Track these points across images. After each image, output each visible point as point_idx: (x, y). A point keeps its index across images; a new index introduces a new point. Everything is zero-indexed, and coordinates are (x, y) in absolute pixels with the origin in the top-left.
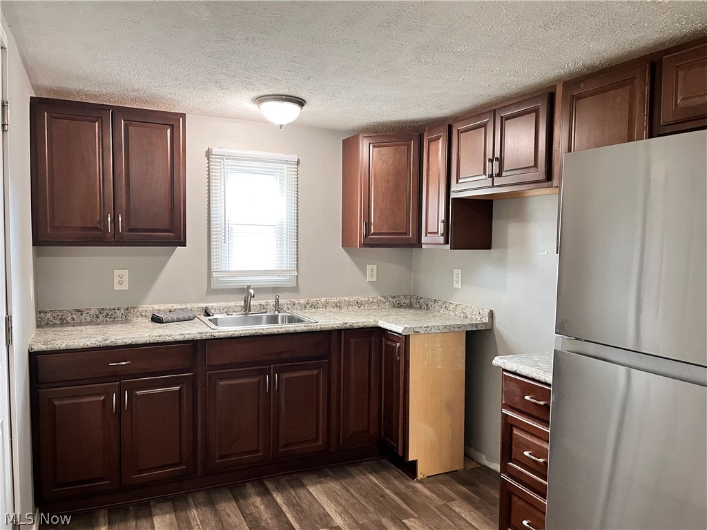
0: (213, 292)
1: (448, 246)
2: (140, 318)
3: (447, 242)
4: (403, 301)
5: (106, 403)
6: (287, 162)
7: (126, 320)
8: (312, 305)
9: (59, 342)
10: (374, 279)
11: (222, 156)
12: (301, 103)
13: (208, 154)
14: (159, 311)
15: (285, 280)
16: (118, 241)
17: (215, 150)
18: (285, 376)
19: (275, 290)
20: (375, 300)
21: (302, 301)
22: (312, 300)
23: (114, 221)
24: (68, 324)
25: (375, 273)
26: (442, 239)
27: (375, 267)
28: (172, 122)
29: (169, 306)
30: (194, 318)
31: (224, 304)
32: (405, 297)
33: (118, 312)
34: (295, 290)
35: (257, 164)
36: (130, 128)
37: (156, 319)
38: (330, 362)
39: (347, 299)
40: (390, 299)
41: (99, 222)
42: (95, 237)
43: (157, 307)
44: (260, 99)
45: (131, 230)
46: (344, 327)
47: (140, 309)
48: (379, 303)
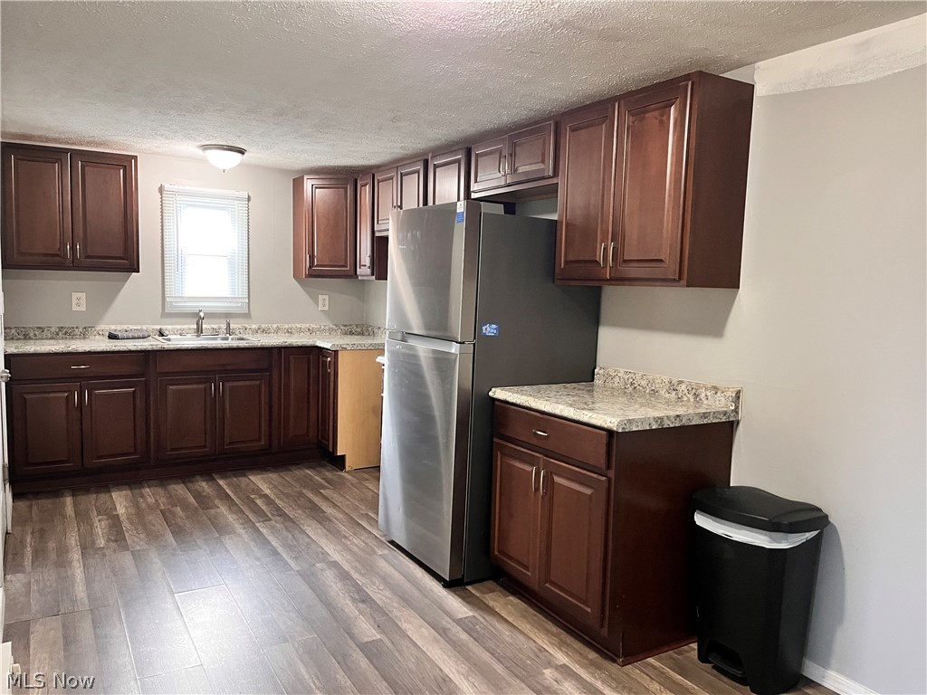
0: (166, 315)
1: (374, 277)
2: (97, 337)
3: (373, 275)
4: (354, 329)
5: (69, 400)
6: (238, 199)
7: (84, 336)
8: (264, 330)
9: (28, 348)
10: (327, 308)
11: (174, 192)
12: (242, 152)
13: (161, 190)
14: (115, 331)
15: (238, 306)
16: (75, 266)
17: (167, 187)
18: (228, 384)
19: (227, 315)
20: (327, 328)
21: (254, 326)
22: (263, 326)
23: (73, 248)
24: (30, 339)
25: (327, 302)
26: (369, 271)
27: (327, 297)
28: (125, 164)
29: (125, 327)
30: (149, 336)
31: (178, 327)
32: (357, 325)
33: (77, 330)
34: (247, 316)
35: (208, 200)
36: (86, 168)
37: (112, 337)
38: (271, 375)
39: (299, 326)
40: (342, 328)
41: (59, 249)
42: (56, 262)
43: (113, 327)
44: (206, 147)
45: (87, 257)
46: (284, 345)
47: (98, 329)
48: (331, 330)
